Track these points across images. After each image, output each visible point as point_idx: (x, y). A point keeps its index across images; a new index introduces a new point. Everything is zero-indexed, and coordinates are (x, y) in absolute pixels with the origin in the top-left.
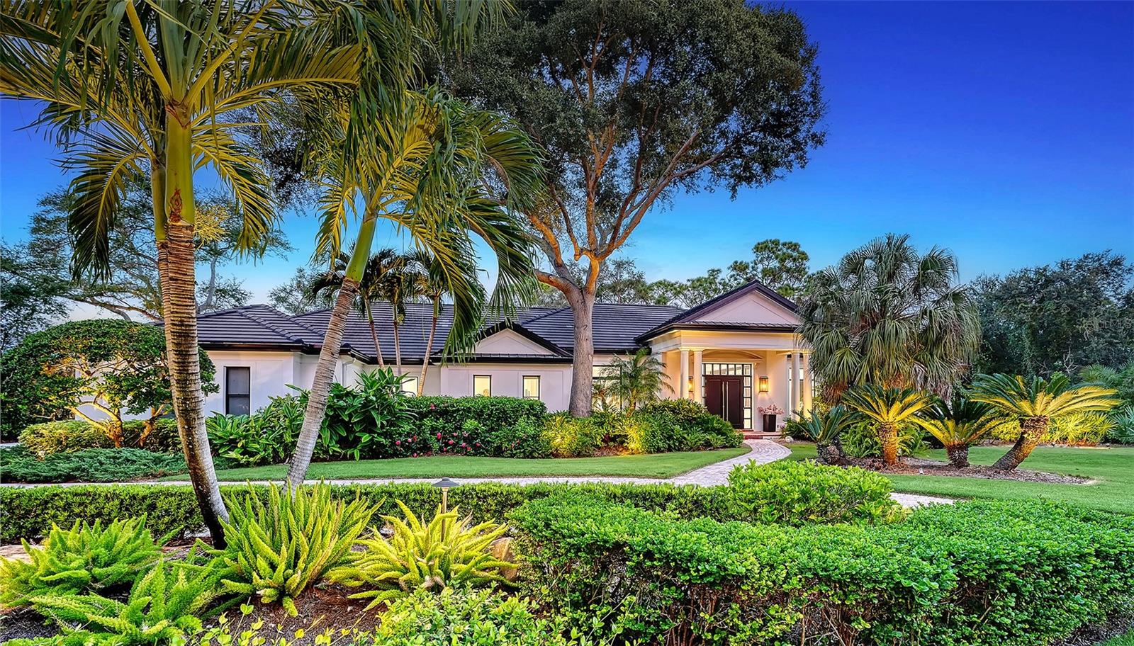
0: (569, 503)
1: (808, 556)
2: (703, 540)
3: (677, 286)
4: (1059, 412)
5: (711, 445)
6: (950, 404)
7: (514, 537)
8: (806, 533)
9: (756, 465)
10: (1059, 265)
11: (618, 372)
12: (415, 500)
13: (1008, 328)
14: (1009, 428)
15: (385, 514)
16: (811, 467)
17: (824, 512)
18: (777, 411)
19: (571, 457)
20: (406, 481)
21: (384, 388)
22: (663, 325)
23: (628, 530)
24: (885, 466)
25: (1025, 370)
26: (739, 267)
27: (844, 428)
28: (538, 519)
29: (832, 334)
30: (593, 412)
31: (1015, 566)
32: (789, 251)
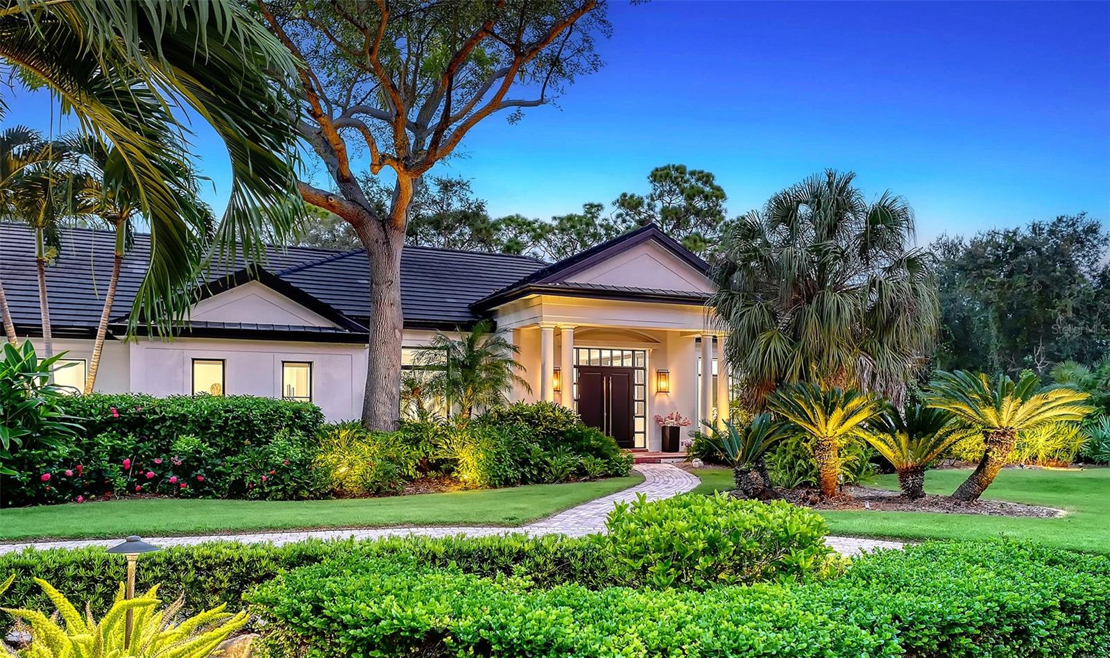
0: (355, 572)
1: (715, 632)
2: (566, 619)
3: (536, 225)
4: (1028, 423)
5: (586, 473)
6: (904, 412)
7: (259, 632)
8: (712, 599)
9: (647, 501)
10: (1030, 228)
11: (444, 359)
12: (76, 578)
13: (972, 309)
14: (971, 445)
15: (17, 607)
16: (721, 502)
17: (738, 569)
18: (681, 421)
19: (365, 496)
20: (58, 545)
21: (17, 378)
22: (515, 285)
23: (450, 610)
24: (822, 499)
25: (992, 366)
26: (629, 203)
27: (771, 446)
28: (302, 601)
29: (756, 309)
30: (402, 422)
31: (971, 629)
32: (699, 184)
